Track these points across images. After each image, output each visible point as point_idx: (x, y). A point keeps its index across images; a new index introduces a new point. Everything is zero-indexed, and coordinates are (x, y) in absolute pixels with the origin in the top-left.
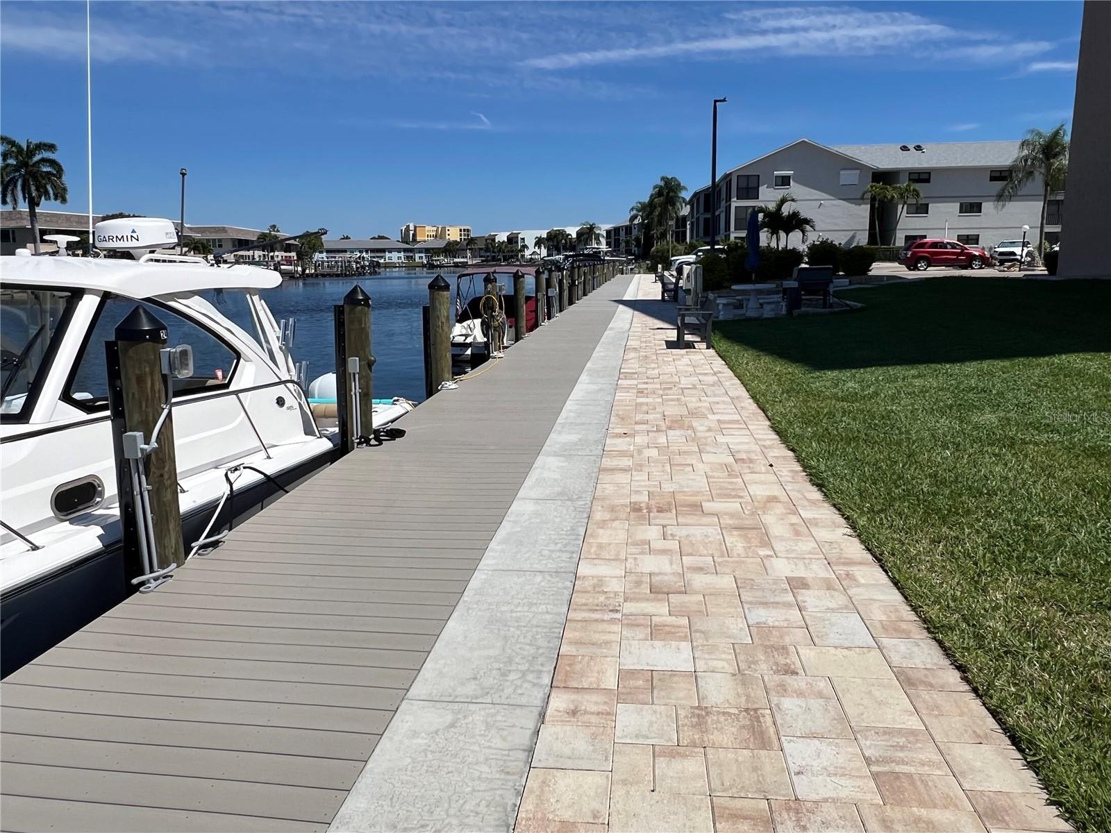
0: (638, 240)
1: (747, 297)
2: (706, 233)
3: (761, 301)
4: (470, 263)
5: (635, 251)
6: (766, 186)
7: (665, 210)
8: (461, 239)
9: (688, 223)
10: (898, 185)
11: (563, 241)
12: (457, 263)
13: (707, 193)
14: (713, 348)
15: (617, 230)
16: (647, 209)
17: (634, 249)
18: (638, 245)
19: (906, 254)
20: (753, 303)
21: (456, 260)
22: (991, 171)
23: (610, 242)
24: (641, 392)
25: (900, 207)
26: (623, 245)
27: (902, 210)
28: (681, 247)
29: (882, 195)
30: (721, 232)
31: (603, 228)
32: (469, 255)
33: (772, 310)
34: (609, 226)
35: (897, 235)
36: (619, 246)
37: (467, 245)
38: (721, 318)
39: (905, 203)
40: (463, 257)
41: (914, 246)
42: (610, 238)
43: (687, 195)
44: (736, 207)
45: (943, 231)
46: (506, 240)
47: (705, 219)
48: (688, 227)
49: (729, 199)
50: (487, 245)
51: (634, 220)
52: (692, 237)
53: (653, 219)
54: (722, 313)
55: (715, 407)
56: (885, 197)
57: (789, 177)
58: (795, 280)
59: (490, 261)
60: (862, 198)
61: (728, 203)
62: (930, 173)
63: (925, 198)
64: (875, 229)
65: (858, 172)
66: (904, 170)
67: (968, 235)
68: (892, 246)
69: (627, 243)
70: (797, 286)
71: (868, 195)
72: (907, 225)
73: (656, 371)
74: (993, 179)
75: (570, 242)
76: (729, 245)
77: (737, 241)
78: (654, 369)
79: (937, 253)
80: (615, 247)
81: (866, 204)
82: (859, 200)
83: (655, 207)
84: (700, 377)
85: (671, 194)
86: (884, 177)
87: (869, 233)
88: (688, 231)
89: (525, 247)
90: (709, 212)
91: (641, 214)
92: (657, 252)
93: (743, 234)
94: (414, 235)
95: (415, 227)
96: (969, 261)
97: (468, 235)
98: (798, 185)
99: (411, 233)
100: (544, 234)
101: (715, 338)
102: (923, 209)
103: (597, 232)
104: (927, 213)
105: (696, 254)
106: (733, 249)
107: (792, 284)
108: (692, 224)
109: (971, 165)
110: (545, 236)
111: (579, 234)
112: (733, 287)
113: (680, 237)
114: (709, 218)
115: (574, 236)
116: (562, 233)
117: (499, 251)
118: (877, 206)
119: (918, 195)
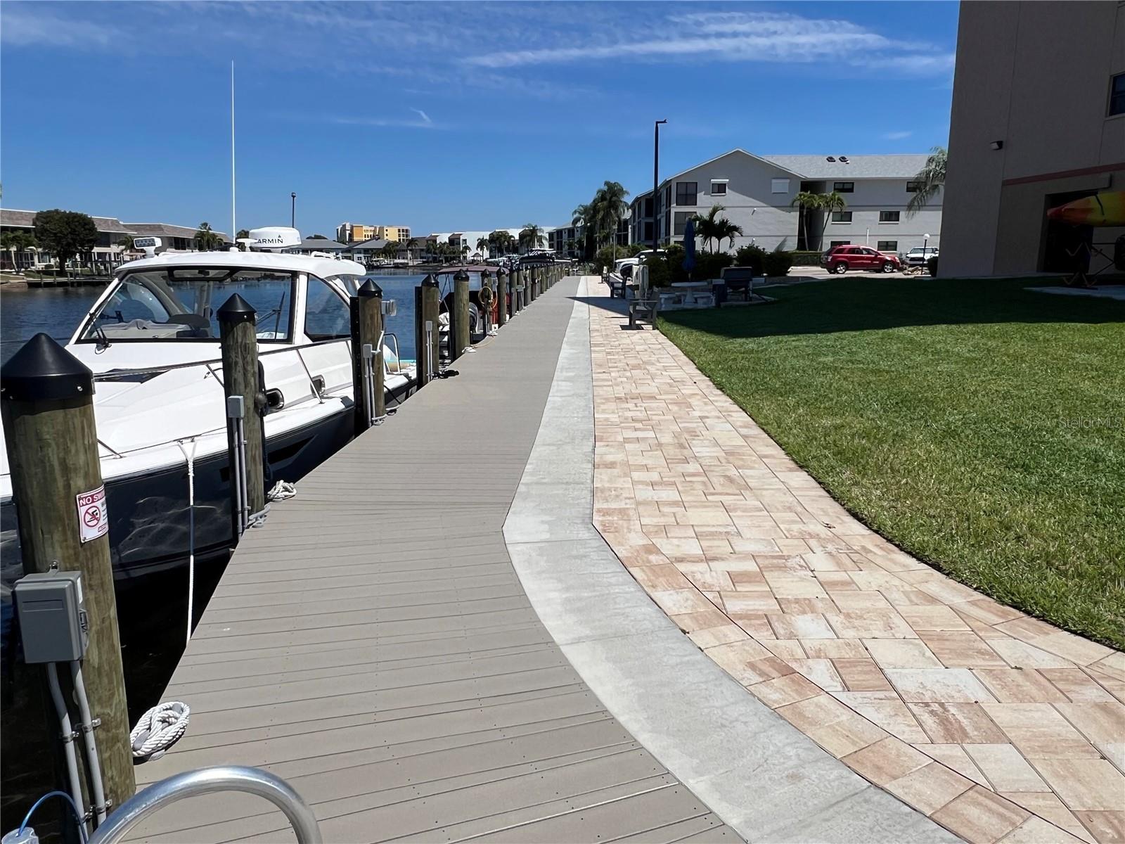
0: (580, 242)
1: (684, 293)
2: (648, 237)
3: (696, 296)
4: (411, 264)
5: (577, 254)
6: (703, 192)
7: (607, 214)
8: (400, 240)
9: (630, 226)
10: (825, 194)
11: (506, 243)
12: (398, 263)
13: (648, 197)
14: (658, 329)
15: (559, 232)
16: (591, 212)
17: (577, 252)
18: (581, 248)
19: (827, 259)
20: (689, 298)
21: (397, 261)
22: (908, 183)
23: (553, 244)
24: (609, 353)
25: (826, 214)
26: (566, 247)
27: (828, 217)
28: (624, 251)
29: (809, 204)
30: (661, 237)
31: (546, 230)
32: (409, 256)
33: (705, 303)
34: (552, 229)
35: (824, 241)
36: (562, 249)
37: (408, 245)
38: (663, 309)
39: (830, 211)
40: (404, 258)
41: (835, 250)
42: (553, 240)
43: (629, 199)
44: (675, 212)
45: (864, 237)
46: (448, 242)
47: (646, 223)
48: (630, 230)
49: (669, 205)
50: (428, 246)
51: (577, 223)
52: (633, 241)
53: (596, 222)
54: (663, 306)
55: (660, 360)
56: (812, 205)
57: (725, 184)
58: (723, 278)
59: (431, 262)
60: (792, 206)
61: (668, 209)
62: (853, 183)
63: (849, 206)
64: (804, 236)
65: (788, 181)
66: (830, 180)
67: (887, 242)
68: (818, 251)
69: (570, 245)
70: (724, 283)
71: (797, 203)
72: (832, 231)
73: (617, 343)
74: (909, 190)
75: (513, 244)
76: (669, 249)
77: (676, 245)
78: (614, 341)
79: (854, 258)
80: (558, 249)
81: (796, 211)
82: (790, 208)
83: (599, 212)
84: (650, 346)
85: (614, 199)
86: (811, 186)
87: (799, 239)
88: (630, 234)
89: (467, 248)
90: (652, 216)
91: (583, 216)
92: (602, 255)
93: (681, 238)
94: (351, 235)
95: (352, 227)
96: (881, 265)
97: (407, 236)
98: (734, 193)
99: (348, 232)
100: (486, 235)
101: (660, 321)
102: (846, 217)
103: (539, 234)
104: (851, 221)
105: (639, 257)
106: (673, 252)
107: (721, 281)
108: (634, 228)
109: (890, 176)
110: (488, 238)
111: (522, 236)
112: (673, 285)
113: (622, 240)
114: (652, 223)
115: (517, 237)
116: (504, 235)
117: (441, 252)
118: (805, 213)
119: (842, 204)
